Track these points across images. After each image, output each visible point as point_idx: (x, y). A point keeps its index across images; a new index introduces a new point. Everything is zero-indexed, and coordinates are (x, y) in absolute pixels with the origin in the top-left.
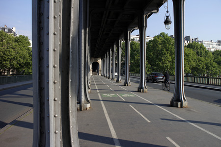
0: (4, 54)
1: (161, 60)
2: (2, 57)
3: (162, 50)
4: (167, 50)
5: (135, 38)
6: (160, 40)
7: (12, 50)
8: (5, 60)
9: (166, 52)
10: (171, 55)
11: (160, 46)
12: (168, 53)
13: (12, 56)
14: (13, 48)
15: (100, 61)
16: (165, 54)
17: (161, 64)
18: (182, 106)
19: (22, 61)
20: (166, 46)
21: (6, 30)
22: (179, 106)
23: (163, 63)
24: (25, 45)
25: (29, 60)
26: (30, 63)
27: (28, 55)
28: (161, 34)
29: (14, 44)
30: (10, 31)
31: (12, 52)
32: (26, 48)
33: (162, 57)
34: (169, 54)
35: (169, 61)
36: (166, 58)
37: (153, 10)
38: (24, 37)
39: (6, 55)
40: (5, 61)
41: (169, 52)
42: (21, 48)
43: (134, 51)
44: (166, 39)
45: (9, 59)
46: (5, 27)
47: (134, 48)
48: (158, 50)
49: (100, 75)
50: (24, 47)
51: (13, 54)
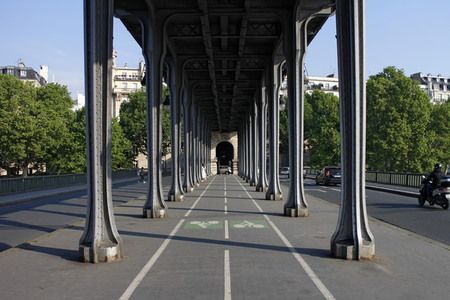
0: (13, 127)
1: (385, 135)
2: (9, 134)
3: (388, 110)
4: (400, 111)
5: (324, 83)
6: (381, 87)
7: (31, 118)
8: (14, 142)
9: (397, 115)
10: (411, 122)
11: (382, 100)
12: (402, 117)
13: (30, 131)
14: (31, 113)
15: (234, 140)
16: (395, 120)
17: (385, 146)
18: (356, 257)
19: (53, 142)
20: (397, 99)
21: (23, 74)
22: (350, 255)
23: (390, 143)
24: (61, 105)
25: (68, 140)
26: (70, 147)
27: (65, 129)
28: (386, 70)
29: (34, 104)
30: (31, 74)
31: (29, 122)
32: (63, 112)
33: (388, 127)
34: (405, 121)
35: (404, 137)
36: (398, 129)
37: (321, 9)
38: (57, 87)
39: (17, 129)
40: (16, 143)
41: (406, 115)
42: (49, 113)
43: (320, 114)
44: (399, 84)
45: (24, 138)
46: (21, 66)
47: (321, 106)
48: (379, 111)
49: (235, 172)
50: (57, 110)
51: (32, 127)
